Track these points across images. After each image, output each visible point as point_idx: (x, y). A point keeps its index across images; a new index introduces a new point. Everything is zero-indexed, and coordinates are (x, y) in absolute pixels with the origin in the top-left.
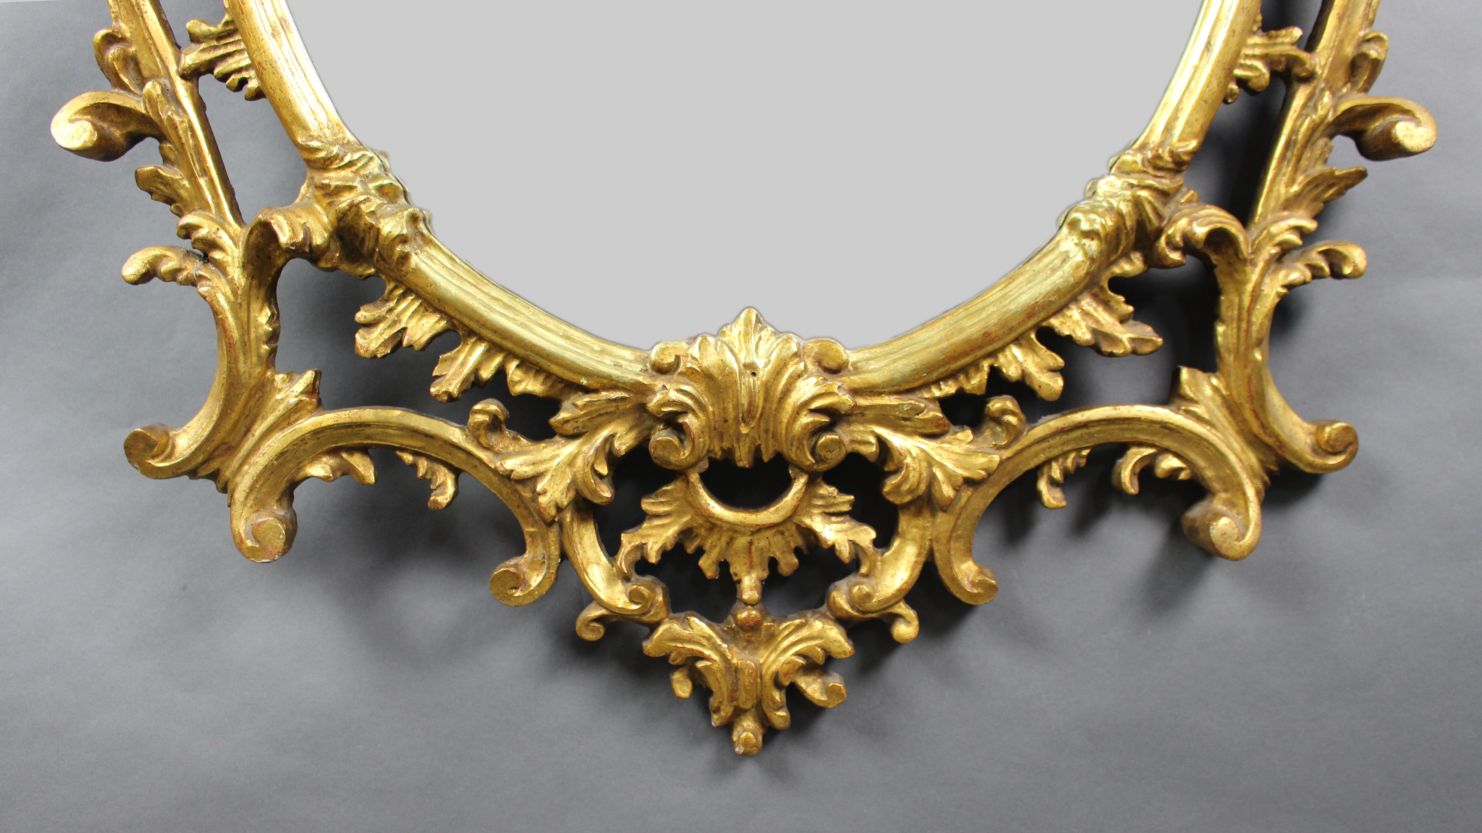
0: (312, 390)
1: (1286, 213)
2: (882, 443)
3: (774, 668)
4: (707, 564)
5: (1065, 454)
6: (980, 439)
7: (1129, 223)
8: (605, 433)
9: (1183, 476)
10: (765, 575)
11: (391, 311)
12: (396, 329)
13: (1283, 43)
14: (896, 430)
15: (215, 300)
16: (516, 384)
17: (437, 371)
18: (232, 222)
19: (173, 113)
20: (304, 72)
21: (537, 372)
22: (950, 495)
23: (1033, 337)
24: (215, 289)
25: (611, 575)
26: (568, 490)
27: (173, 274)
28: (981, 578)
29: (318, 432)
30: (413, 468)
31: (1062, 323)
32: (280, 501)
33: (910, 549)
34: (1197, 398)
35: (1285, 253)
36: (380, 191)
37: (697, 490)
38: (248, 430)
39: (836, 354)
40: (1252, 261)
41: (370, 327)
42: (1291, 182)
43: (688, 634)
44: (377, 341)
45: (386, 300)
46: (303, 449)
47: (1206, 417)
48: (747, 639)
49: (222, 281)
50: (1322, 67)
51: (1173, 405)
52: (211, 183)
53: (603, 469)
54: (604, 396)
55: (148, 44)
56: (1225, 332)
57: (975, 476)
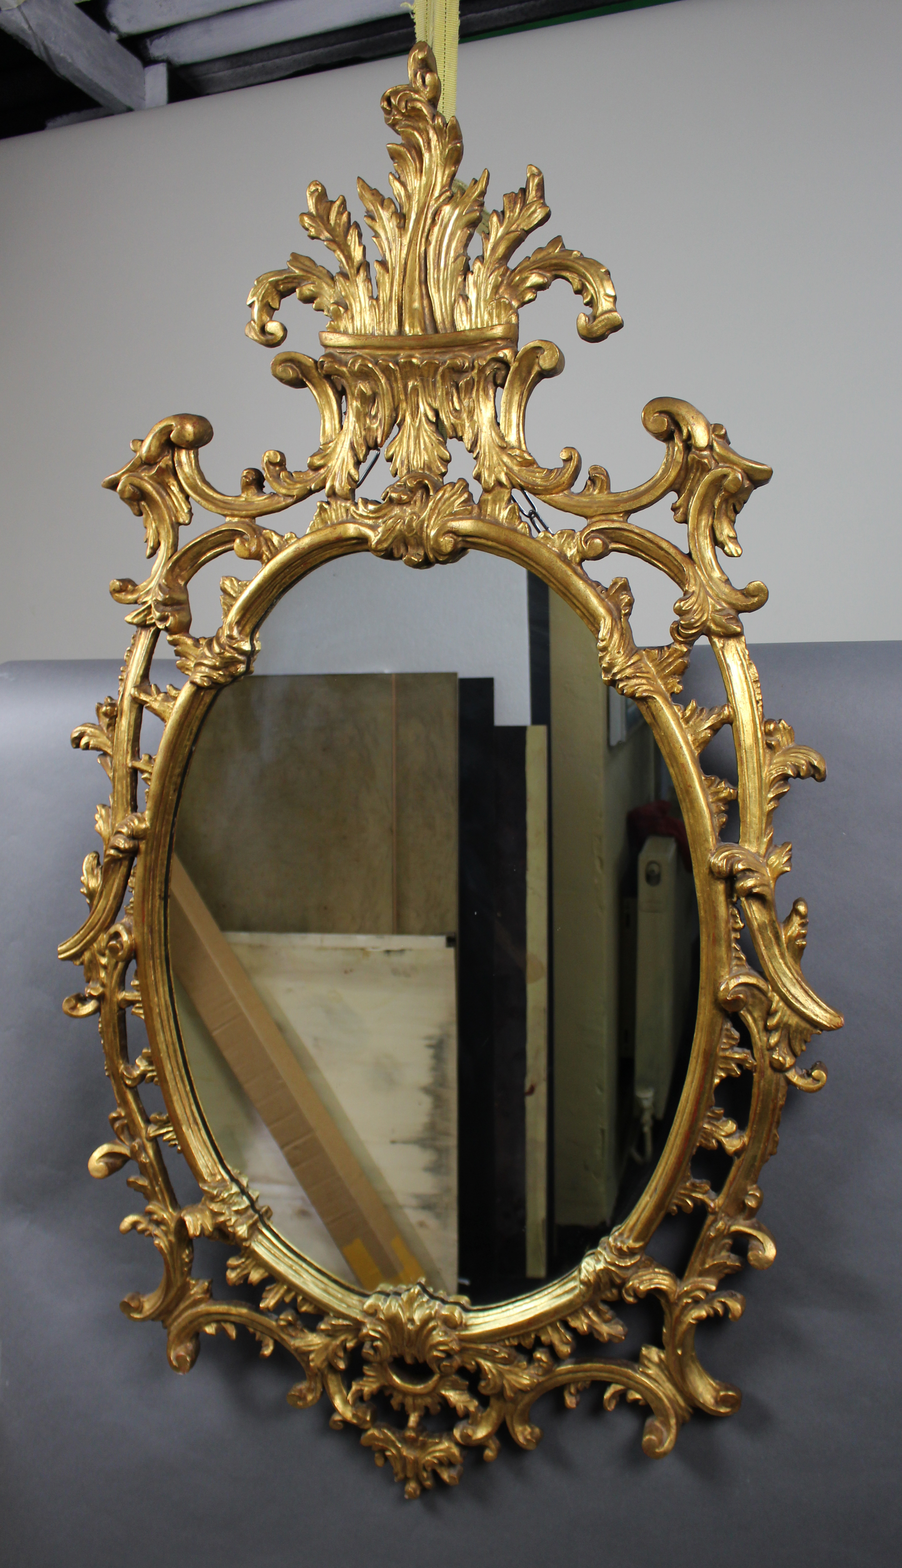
0: (208, 1291)
1: (700, 1279)
2: (478, 1365)
3: (423, 1461)
4: (395, 1403)
5: (578, 1382)
6: (531, 1367)
8: (343, 1338)
9: (640, 1403)
10: (422, 1413)
11: (243, 1263)
12: (245, 1272)
13: (699, 1192)
14: (485, 1359)
15: (161, 1248)
16: (301, 1307)
17: (264, 1295)
18: (171, 1210)
19: (143, 1158)
20: (205, 1143)
21: (311, 1303)
22: (512, 1395)
23: (558, 1324)
24: (162, 1242)
25: (345, 1402)
26: (324, 1361)
27: (143, 1231)
28: (529, 1437)
29: (209, 1314)
30: (254, 1335)
31: (572, 1320)
32: (191, 1341)
33: (494, 1414)
34: (650, 1365)
35: (697, 1302)
36: (237, 1212)
37: (386, 1371)
38: (177, 1305)
39: (455, 1320)
40: (676, 1304)
41: (234, 1268)
42: (703, 1263)
43: (382, 1437)
44: (236, 1277)
45: (241, 1257)
46: (201, 1320)
47: (654, 1376)
48: (410, 1443)
49: (165, 1239)
50: (720, 1208)
51: (636, 1366)
52: (161, 1190)
53: (341, 1354)
54: (341, 1322)
55: (133, 1121)
56: (666, 1334)
57: (524, 1389)
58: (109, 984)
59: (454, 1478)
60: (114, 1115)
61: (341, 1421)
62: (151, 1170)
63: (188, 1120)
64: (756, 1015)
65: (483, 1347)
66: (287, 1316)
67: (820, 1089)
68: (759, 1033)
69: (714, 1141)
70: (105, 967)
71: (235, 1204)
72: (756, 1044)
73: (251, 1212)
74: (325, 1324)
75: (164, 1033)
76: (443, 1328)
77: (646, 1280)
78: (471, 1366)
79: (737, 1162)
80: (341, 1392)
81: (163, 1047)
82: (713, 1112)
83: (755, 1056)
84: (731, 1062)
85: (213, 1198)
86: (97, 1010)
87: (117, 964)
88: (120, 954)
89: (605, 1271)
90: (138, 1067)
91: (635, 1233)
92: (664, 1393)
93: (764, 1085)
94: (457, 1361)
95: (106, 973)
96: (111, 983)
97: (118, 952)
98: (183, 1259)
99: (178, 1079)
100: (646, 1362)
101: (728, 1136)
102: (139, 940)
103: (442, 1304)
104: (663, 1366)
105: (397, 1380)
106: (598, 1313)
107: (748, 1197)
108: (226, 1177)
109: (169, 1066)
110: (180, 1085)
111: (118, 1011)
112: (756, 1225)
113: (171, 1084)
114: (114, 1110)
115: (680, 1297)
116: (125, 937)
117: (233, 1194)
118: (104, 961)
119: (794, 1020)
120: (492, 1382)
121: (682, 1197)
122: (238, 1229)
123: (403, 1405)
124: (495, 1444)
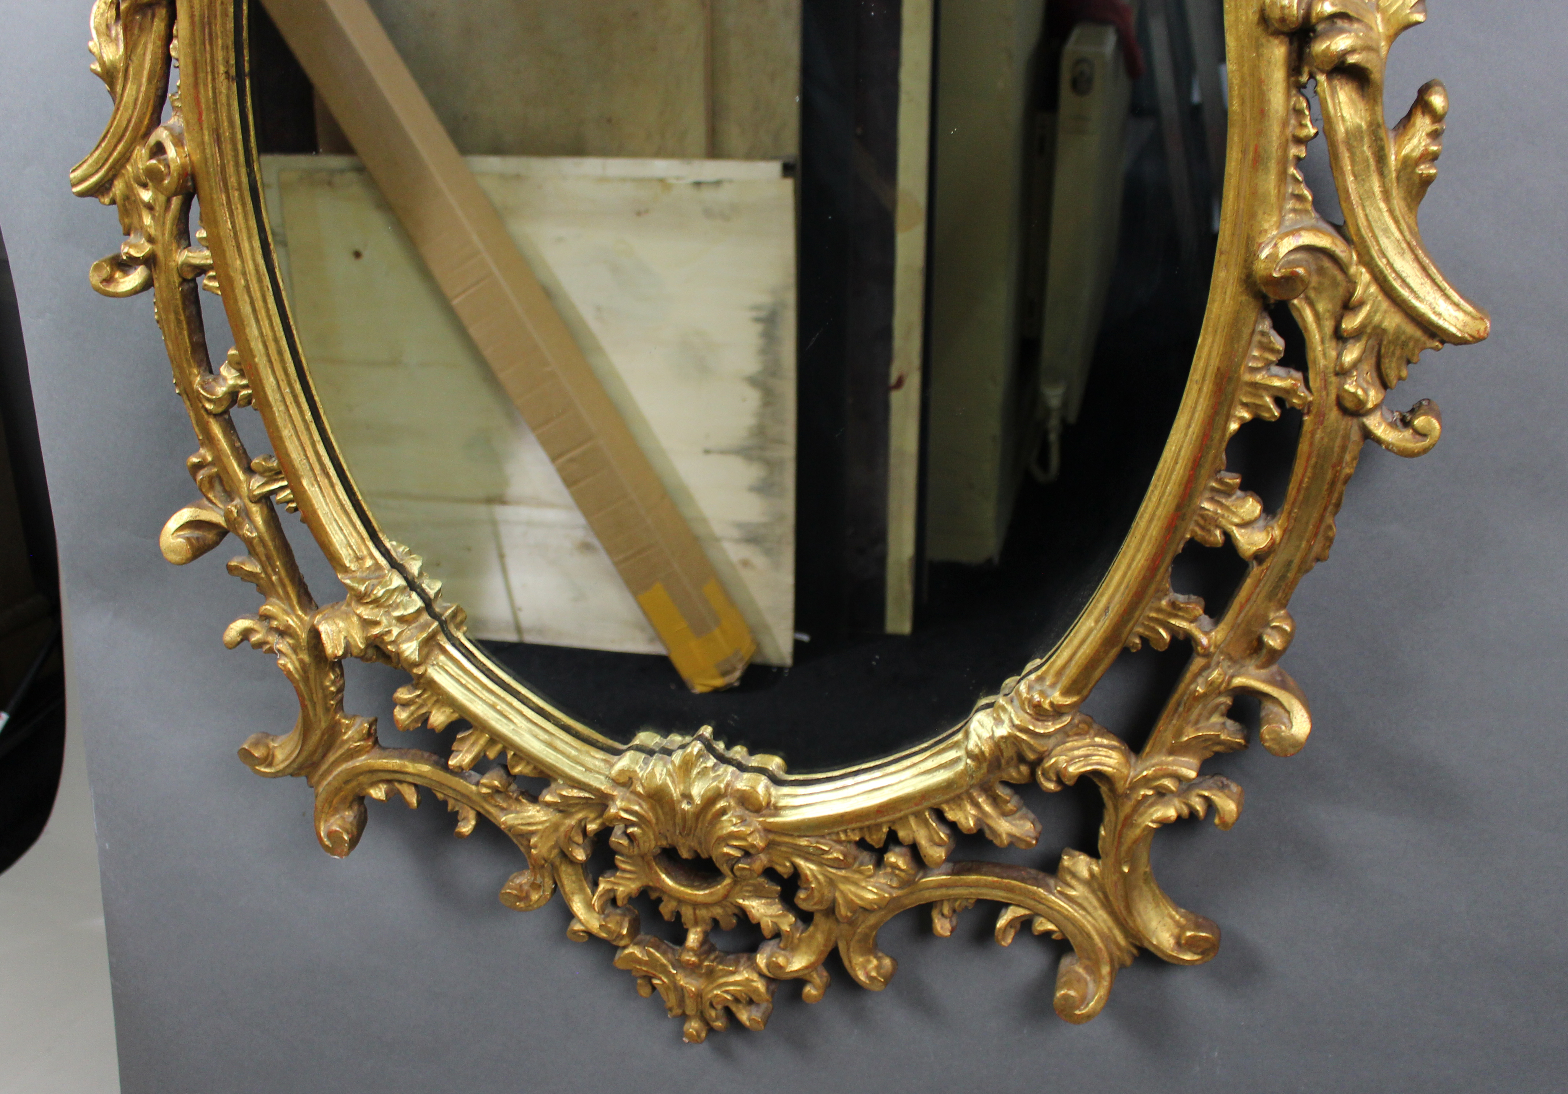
0: (370, 735)
1: (1170, 759)
2: (795, 867)
3: (710, 996)
4: (666, 909)
5: (956, 900)
6: (881, 875)
8: (580, 815)
9: (1054, 937)
10: (709, 928)
11: (419, 696)
12: (423, 711)
13: (1183, 618)
14: (807, 859)
15: (289, 671)
16: (513, 767)
17: (455, 747)
18: (300, 613)
19: (247, 530)
20: (342, 506)
21: (528, 763)
22: (849, 914)
23: (927, 814)
24: (289, 663)
25: (589, 906)
26: (553, 847)
27: (260, 645)
28: (874, 974)
29: (373, 771)
30: (445, 803)
31: (951, 809)
32: (350, 807)
33: (820, 938)
34: (1074, 882)
35: (1161, 794)
36: (401, 620)
37: (650, 868)
38: (324, 755)
39: (757, 799)
40: (1127, 796)
41: (405, 705)
42: (1179, 733)
43: (646, 958)
44: (409, 717)
45: (416, 687)
46: (362, 779)
47: (1080, 901)
48: (692, 969)
49: (294, 657)
50: (1217, 647)
51: (1052, 882)
52: (281, 580)
53: (579, 839)
54: (575, 793)
55: (225, 469)
56: (1104, 838)
57: (868, 907)
58: (160, 238)
59: (758, 1022)
60: (195, 460)
61: (583, 931)
62: (260, 549)
63: (312, 469)
64: (1321, 307)
65: (803, 842)
66: (492, 779)
67: (1425, 451)
68: (1323, 341)
69: (1218, 532)
70: (150, 207)
71: (397, 606)
72: (1315, 362)
73: (425, 617)
74: (552, 795)
75: (257, 321)
76: (739, 811)
77: (1079, 757)
78: (784, 869)
79: (1255, 570)
80: (582, 890)
81: (257, 346)
82: (1221, 481)
83: (1311, 384)
84: (1264, 393)
85: (360, 598)
86: (147, 285)
87: (169, 201)
88: (166, 182)
89: (1010, 739)
90: (225, 379)
91: (1065, 681)
92: (1093, 926)
93: (1322, 439)
94: (762, 861)
95: (153, 217)
96: (163, 234)
97: (163, 180)
98: (325, 689)
99: (289, 399)
100: (1068, 878)
101: (1244, 525)
102: (196, 157)
103: (738, 772)
104: (1096, 885)
105: (669, 882)
106: (995, 800)
107: (1269, 630)
108: (382, 561)
109: (272, 379)
110: (294, 410)
111: (181, 284)
112: (1279, 678)
113: (278, 409)
114: (195, 451)
115: (1134, 786)
116: (171, 152)
117: (395, 590)
118: (146, 195)
119: (1392, 321)
120: (816, 894)
121: (1152, 624)
122: (404, 647)
123: (678, 915)
124: (821, 977)
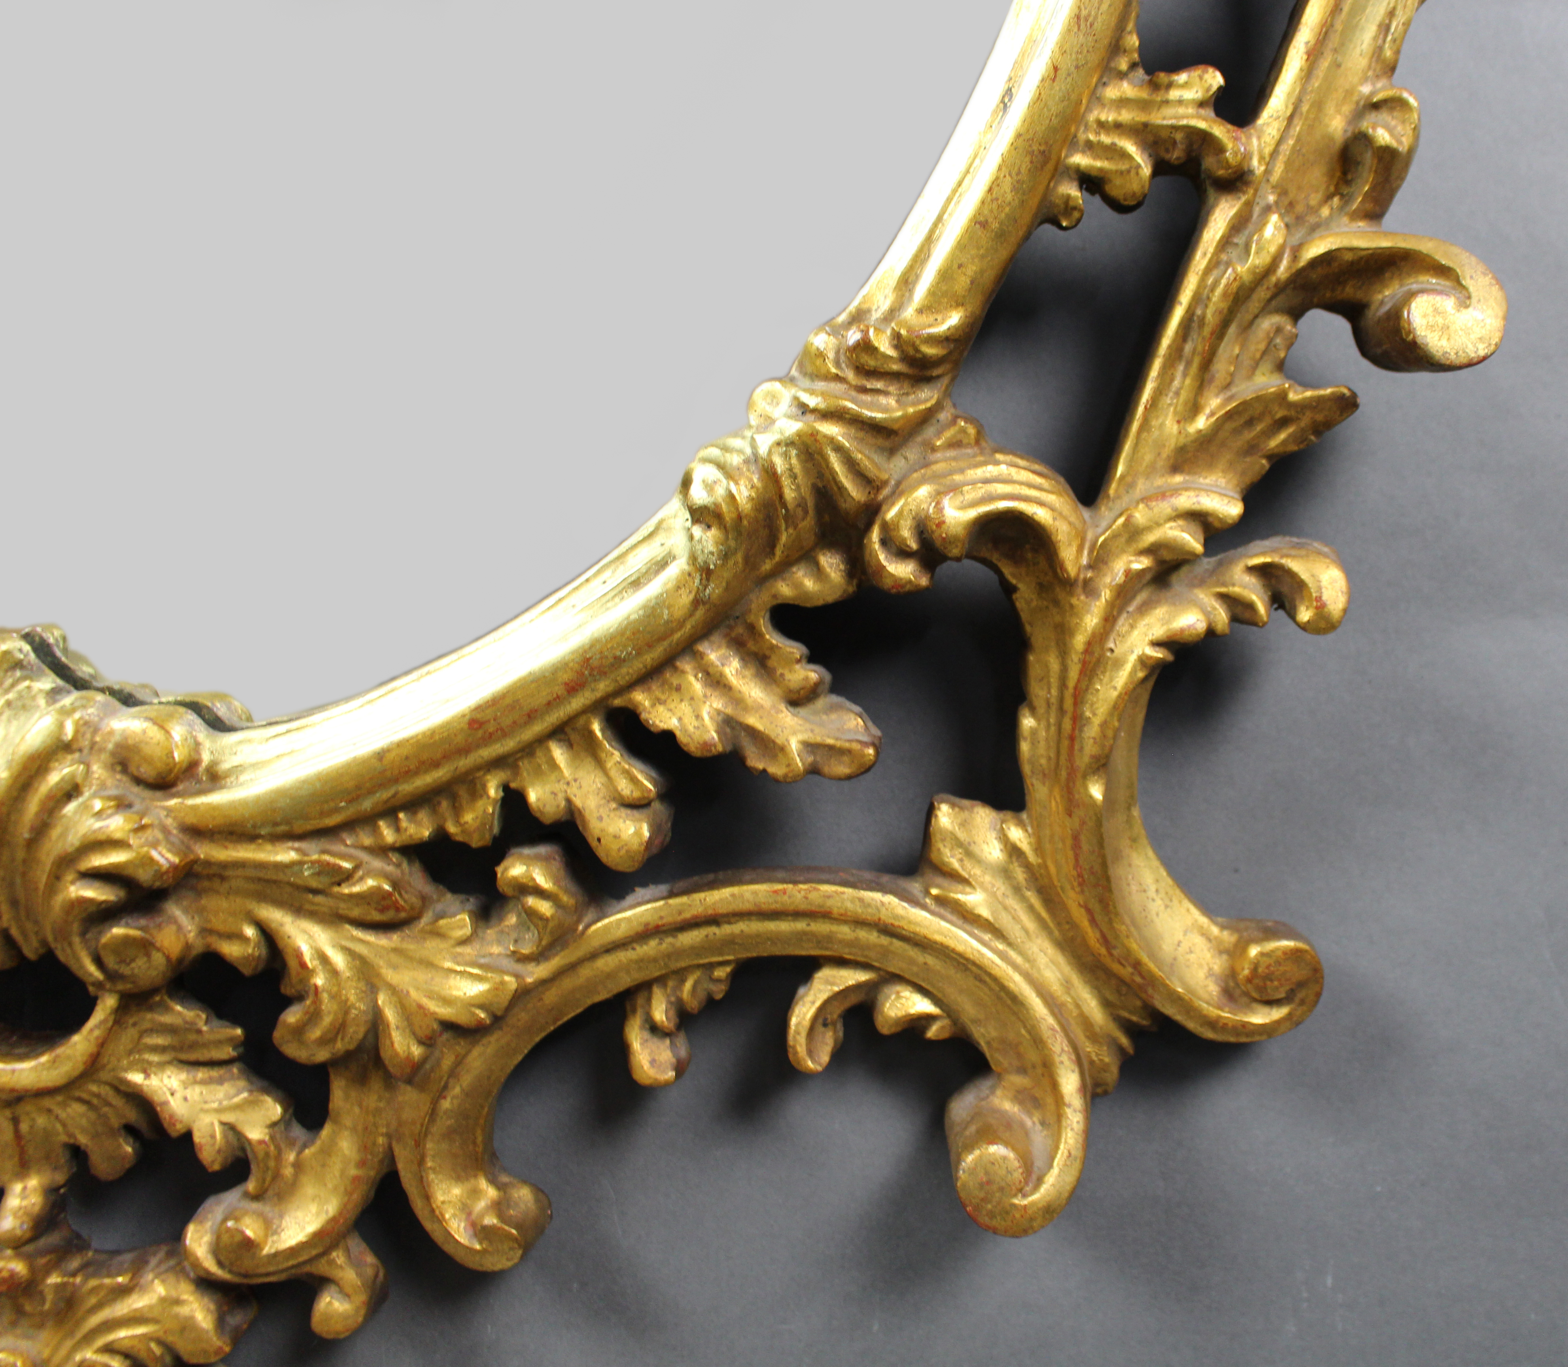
1: (1178, 479)
2: (268, 935)
5: (681, 974)
6: (491, 933)
7: (789, 494)
9: (933, 1032)
14: (299, 911)
22: (417, 1051)
23: (596, 727)
28: (491, 1220)
31: (658, 701)
33: (347, 1145)
35: (1167, 571)
40: (1087, 583)
47: (987, 917)
48: (16, 1303)
50: (1263, 161)
51: (915, 885)
56: (1034, 732)
57: (463, 1019)
65: (284, 857)
76: (111, 785)
78: (240, 948)
92: (1028, 981)
100: (954, 867)
104: (1020, 875)
115: (1099, 555)
120: (327, 1004)
121: (1106, 139)
124: (355, 1263)
